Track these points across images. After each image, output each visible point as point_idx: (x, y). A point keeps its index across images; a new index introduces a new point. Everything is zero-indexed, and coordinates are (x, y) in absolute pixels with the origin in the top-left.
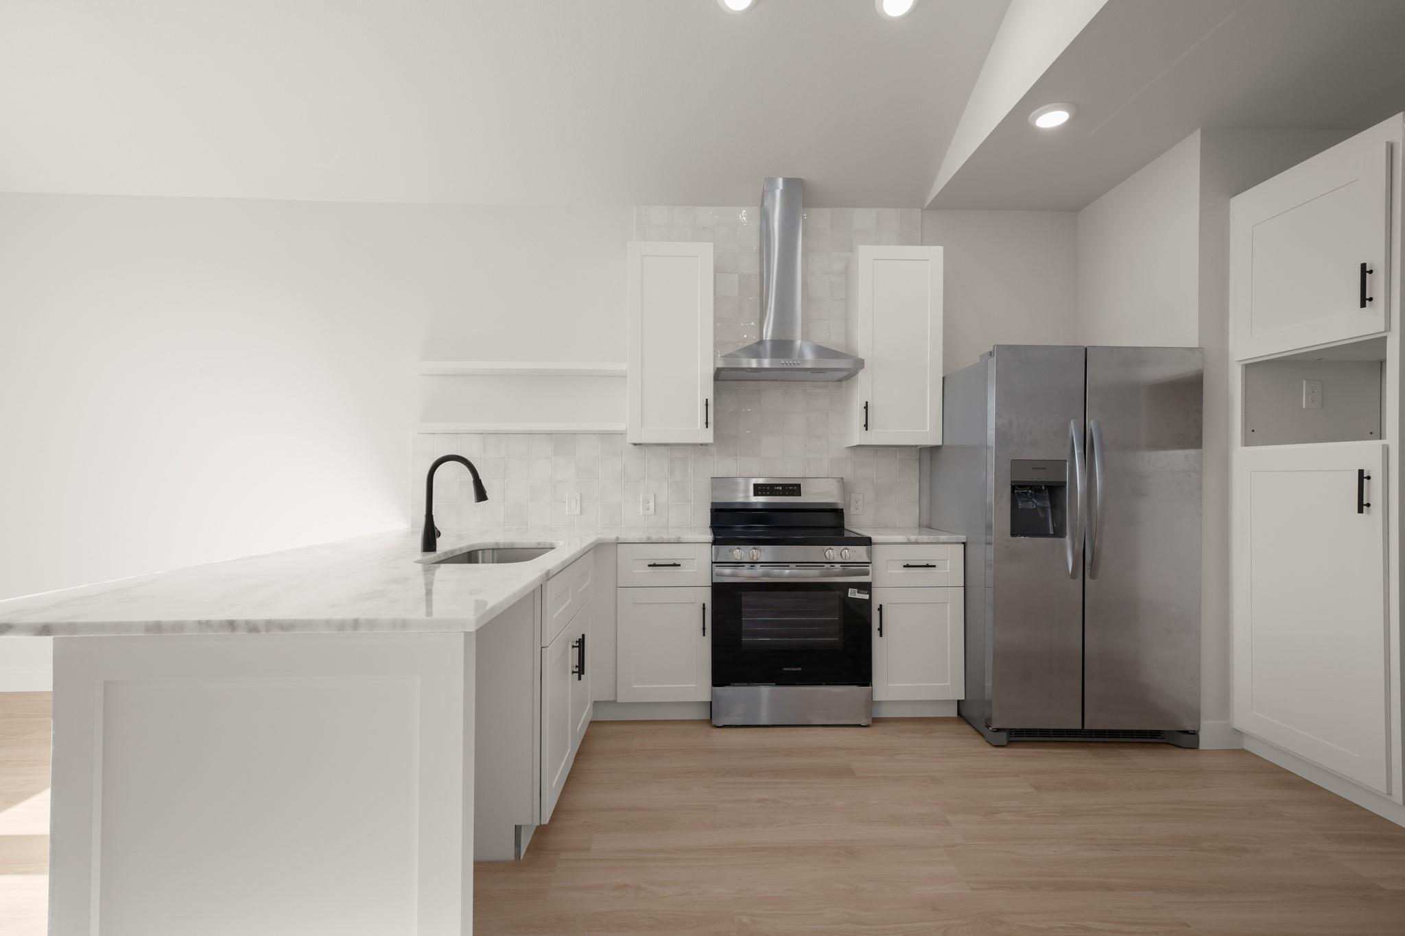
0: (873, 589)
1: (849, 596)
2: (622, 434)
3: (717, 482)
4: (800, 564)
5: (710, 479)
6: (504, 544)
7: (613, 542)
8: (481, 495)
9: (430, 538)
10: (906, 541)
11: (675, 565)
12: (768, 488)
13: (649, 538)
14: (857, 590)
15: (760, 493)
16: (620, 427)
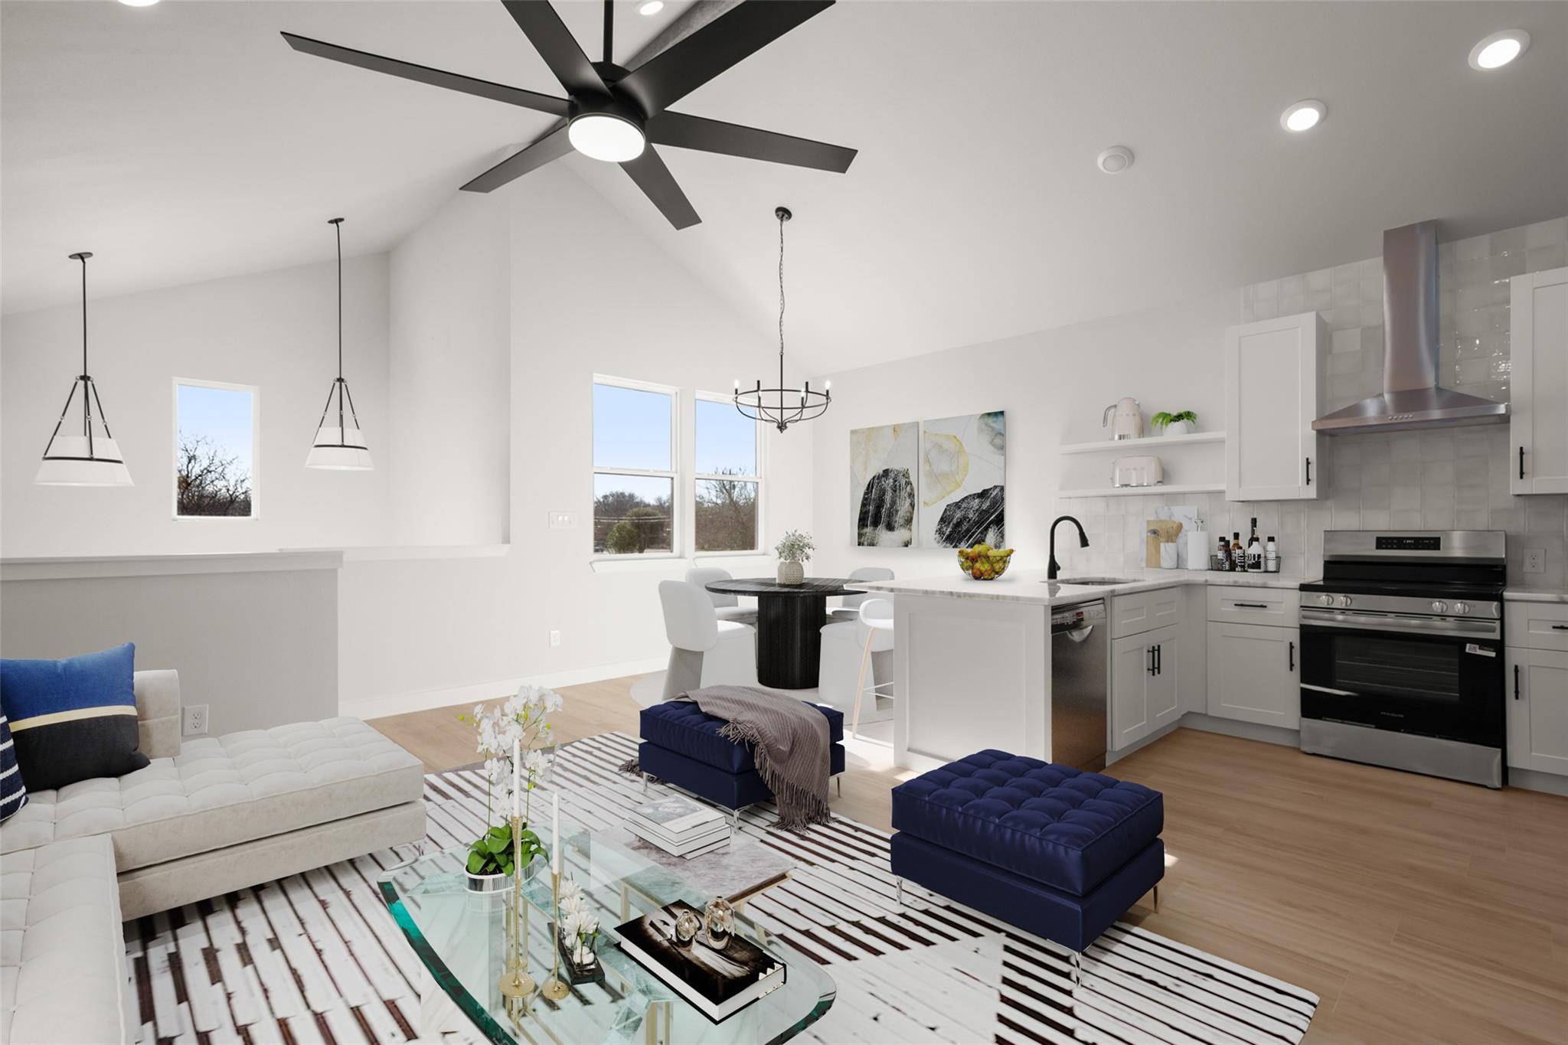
0: (1506, 648)
1: (1467, 651)
2: (1223, 492)
3: (1330, 535)
4: (1399, 614)
5: (1323, 533)
6: (1109, 579)
7: (1202, 583)
8: (1084, 542)
9: (1053, 569)
10: (1557, 600)
11: (1262, 606)
12: (1395, 541)
13: (1236, 582)
14: (1478, 646)
15: (1384, 546)
16: (1222, 487)
